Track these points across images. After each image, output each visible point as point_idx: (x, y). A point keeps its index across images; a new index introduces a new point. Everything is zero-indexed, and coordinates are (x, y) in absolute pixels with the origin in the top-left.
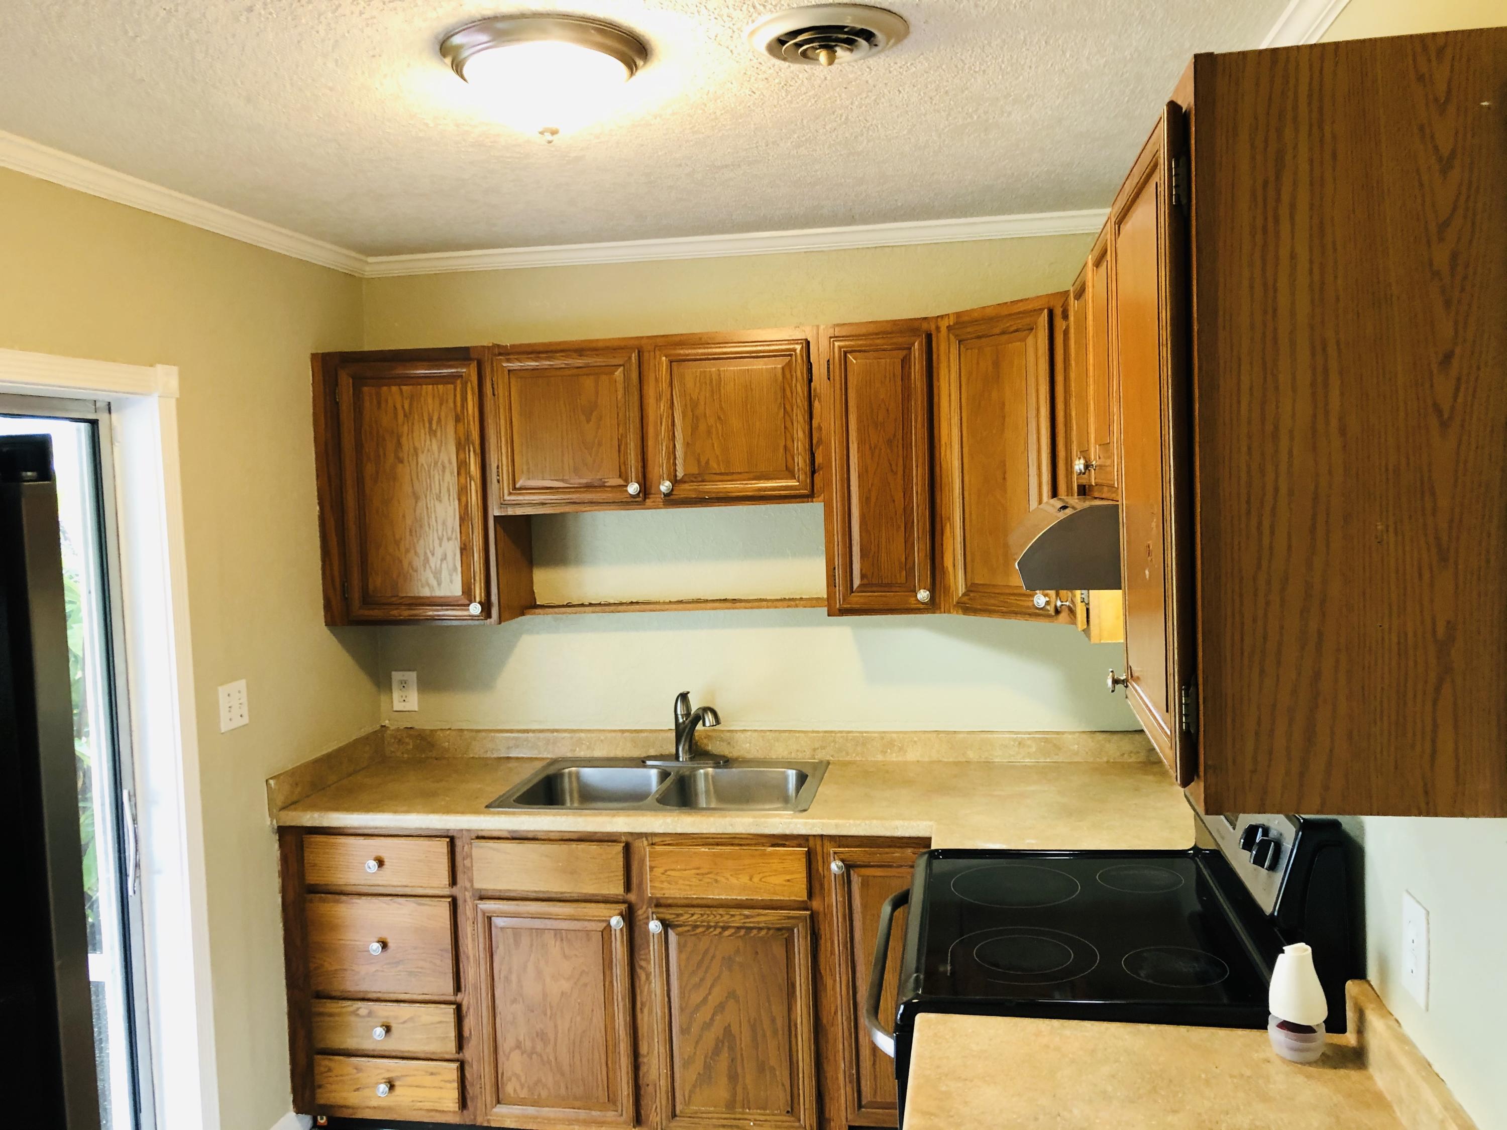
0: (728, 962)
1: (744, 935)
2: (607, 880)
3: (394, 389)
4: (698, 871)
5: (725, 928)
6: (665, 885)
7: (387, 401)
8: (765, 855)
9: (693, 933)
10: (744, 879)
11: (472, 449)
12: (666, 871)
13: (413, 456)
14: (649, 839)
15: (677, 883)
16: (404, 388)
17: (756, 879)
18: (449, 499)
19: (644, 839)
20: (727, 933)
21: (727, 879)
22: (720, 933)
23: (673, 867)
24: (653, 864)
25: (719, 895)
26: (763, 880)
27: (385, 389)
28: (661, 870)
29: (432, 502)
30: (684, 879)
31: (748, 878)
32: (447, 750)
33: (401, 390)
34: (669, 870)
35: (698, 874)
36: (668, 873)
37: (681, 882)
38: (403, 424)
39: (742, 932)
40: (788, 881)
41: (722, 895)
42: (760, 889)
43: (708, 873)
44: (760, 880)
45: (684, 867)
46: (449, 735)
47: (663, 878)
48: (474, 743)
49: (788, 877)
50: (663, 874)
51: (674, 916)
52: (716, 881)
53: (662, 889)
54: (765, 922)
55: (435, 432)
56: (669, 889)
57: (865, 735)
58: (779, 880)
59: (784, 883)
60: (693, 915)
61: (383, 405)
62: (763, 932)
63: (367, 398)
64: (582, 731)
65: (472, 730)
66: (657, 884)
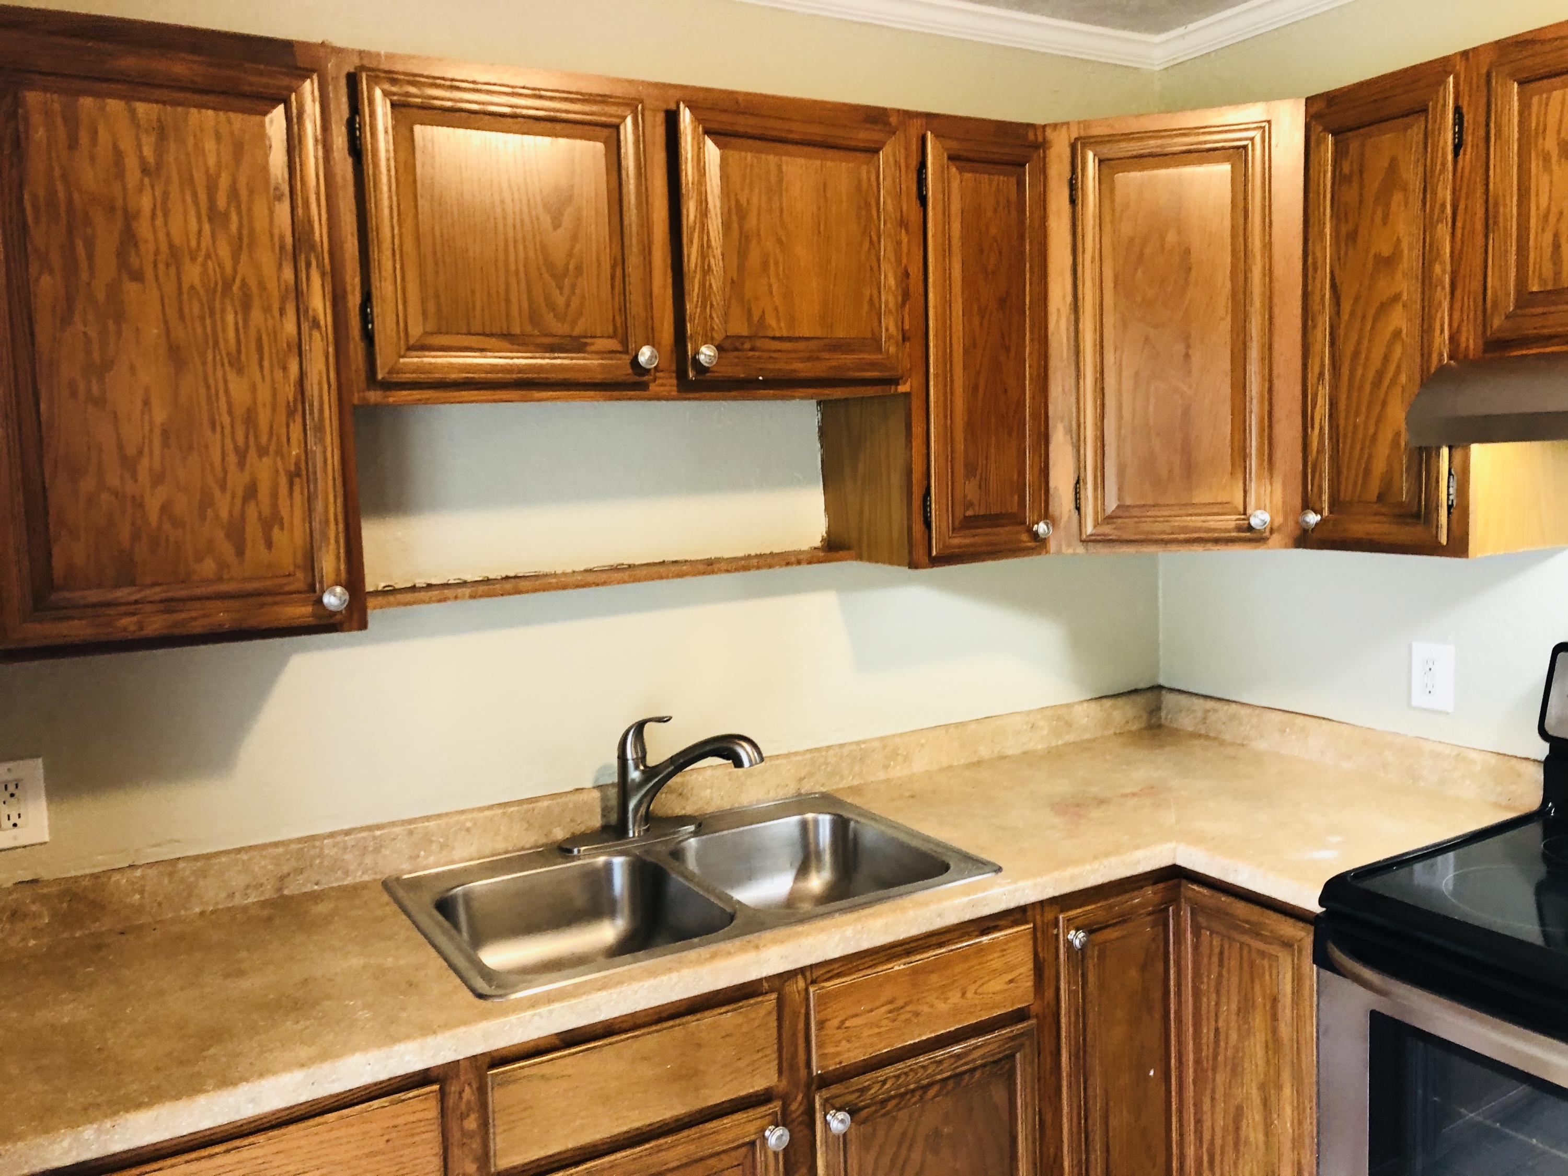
0: (934, 1139)
1: (954, 1089)
2: (750, 1069)
3: (114, 105)
4: (890, 1007)
5: (926, 1088)
6: (845, 1045)
7: (94, 133)
8: (981, 950)
9: (884, 1111)
10: (955, 997)
11: (314, 263)
12: (843, 1022)
13: (168, 266)
14: (808, 974)
15: (858, 1037)
16: (141, 108)
17: (969, 994)
18: (261, 367)
19: (800, 977)
20: (932, 1092)
21: (932, 1006)
22: (921, 1098)
23: (855, 1010)
24: (823, 1015)
25: (920, 1035)
26: (979, 991)
27: (87, 102)
28: (835, 1022)
29: (220, 374)
30: (871, 1025)
31: (960, 995)
32: (139, 909)
33: (133, 112)
34: (846, 1019)
35: (890, 1012)
36: (847, 1024)
37: (867, 1032)
38: (140, 189)
39: (951, 1084)
40: (1011, 981)
41: (925, 1034)
42: (976, 1005)
43: (906, 1004)
44: (976, 993)
45: (869, 1007)
46: (143, 877)
47: (840, 1034)
48: (201, 883)
49: (1010, 977)
50: (839, 1028)
51: (857, 1094)
52: (917, 1014)
53: (838, 1054)
54: (982, 1057)
55: (226, 216)
56: (849, 1050)
57: (863, 746)
58: (996, 985)
59: (1006, 987)
60: (884, 1082)
61: (84, 138)
62: (978, 1074)
63: (36, 119)
64: (428, 818)
65: (196, 858)
66: (830, 1050)
